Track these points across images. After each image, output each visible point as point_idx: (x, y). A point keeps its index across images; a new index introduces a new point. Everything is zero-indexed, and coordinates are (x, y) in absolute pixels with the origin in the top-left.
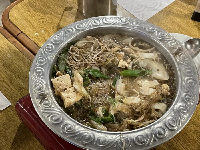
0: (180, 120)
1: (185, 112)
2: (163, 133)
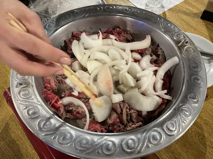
0: (181, 123)
1: (188, 114)
2: (158, 138)
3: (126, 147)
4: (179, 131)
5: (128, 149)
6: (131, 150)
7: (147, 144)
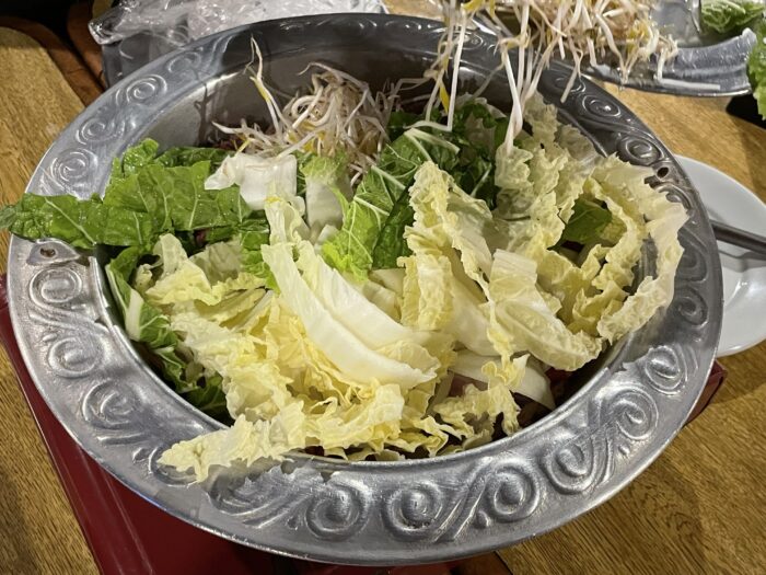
0: (610, 453)
1: (639, 422)
2: (522, 495)
3: (398, 516)
4: (601, 479)
5: (404, 523)
6: (416, 527)
7: (476, 513)
